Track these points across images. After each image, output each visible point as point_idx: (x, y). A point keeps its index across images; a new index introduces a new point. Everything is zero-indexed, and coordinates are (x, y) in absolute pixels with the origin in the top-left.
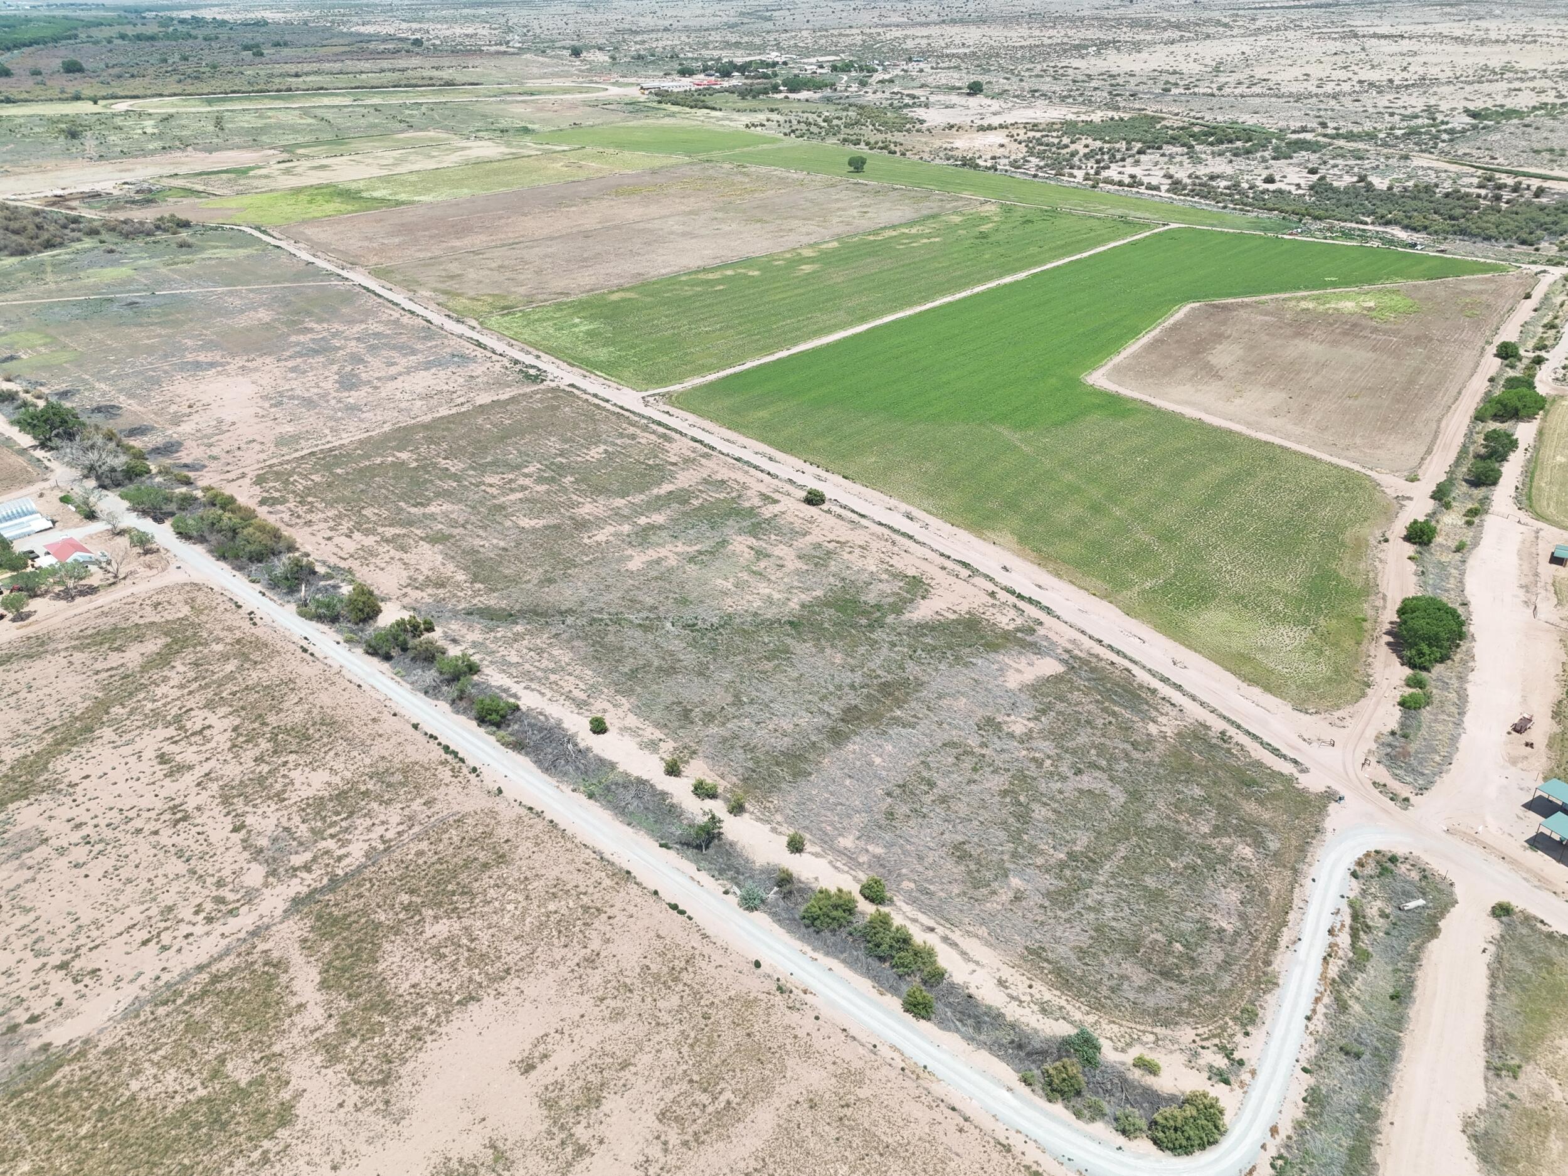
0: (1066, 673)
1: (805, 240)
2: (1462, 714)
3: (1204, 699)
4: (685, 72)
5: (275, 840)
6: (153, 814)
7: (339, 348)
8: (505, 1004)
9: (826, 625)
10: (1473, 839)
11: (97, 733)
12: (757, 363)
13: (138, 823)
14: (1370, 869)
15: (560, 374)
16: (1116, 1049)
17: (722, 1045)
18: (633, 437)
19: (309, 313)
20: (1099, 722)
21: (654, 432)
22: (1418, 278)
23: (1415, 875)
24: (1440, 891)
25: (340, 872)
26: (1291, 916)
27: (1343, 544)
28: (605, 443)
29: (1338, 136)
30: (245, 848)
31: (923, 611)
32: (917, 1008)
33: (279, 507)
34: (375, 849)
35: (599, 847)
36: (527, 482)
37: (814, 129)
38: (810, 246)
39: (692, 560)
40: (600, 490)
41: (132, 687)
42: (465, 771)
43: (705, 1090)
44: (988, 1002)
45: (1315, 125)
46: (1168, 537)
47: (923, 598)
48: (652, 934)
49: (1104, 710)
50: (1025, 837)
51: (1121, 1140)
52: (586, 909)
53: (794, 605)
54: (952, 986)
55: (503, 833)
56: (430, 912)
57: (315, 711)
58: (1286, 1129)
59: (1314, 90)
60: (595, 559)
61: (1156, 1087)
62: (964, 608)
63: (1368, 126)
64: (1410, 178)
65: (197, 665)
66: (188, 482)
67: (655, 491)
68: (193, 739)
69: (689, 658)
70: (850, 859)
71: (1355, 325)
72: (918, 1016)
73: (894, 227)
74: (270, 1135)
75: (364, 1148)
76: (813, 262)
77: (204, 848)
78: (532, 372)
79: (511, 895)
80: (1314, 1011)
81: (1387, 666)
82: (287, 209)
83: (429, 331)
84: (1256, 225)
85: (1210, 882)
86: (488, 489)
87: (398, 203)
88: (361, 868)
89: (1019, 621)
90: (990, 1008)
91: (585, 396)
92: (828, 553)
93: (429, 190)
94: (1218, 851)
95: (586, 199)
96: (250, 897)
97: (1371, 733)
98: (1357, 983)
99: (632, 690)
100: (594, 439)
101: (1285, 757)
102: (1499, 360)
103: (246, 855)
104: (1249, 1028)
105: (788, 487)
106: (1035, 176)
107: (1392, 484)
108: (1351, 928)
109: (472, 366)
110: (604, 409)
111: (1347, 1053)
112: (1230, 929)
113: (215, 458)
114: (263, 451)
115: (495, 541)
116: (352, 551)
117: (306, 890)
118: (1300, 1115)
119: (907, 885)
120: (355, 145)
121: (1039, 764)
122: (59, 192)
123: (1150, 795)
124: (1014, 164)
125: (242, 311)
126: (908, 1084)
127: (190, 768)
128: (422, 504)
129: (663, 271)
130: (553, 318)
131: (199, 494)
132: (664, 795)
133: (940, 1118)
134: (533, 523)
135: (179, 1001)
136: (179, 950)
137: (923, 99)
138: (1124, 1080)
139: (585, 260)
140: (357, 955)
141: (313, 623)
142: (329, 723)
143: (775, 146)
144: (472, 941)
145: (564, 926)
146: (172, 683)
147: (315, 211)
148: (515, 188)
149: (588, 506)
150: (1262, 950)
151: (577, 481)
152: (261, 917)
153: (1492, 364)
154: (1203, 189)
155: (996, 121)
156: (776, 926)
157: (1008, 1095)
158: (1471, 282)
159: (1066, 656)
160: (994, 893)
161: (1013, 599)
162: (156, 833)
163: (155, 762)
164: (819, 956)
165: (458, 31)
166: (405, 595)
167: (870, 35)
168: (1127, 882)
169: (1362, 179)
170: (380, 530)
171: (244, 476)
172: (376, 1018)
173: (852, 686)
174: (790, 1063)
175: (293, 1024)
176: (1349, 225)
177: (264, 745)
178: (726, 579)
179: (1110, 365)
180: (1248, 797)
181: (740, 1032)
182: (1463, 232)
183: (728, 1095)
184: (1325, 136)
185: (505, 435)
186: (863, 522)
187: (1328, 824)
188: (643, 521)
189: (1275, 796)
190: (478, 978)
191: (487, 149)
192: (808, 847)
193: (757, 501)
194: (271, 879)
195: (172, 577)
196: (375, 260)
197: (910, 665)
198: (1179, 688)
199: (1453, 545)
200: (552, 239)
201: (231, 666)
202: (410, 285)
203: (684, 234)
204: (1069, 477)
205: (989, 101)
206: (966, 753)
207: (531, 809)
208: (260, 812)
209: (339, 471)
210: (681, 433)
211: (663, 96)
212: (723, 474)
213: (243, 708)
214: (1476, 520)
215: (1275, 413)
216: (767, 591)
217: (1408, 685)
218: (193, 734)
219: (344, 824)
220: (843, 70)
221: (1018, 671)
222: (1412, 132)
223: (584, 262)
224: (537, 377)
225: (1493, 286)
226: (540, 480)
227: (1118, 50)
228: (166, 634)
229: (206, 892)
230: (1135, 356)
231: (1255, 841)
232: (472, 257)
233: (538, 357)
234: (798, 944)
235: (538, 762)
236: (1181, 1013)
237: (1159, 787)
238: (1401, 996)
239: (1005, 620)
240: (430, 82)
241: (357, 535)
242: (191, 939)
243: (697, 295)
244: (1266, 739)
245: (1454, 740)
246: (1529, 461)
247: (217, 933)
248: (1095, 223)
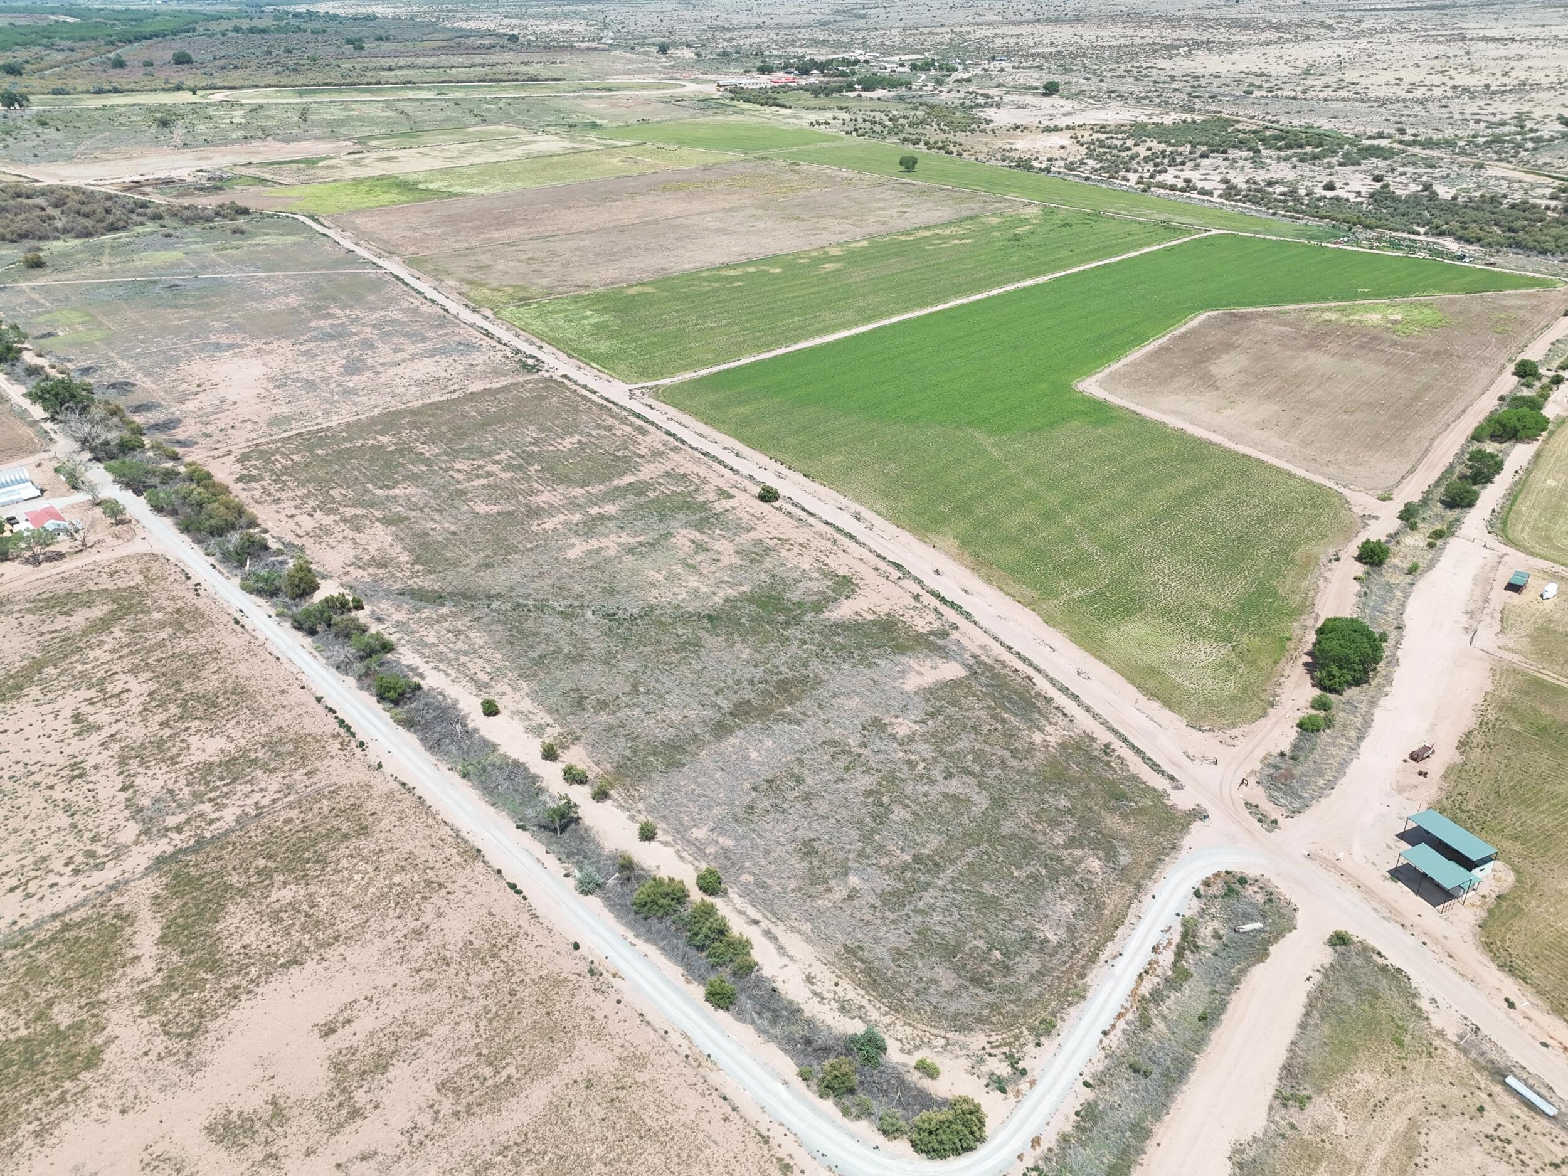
0: (967, 678)
1: (836, 238)
2: (1361, 738)
3: (1098, 711)
4: (764, 70)
5: (157, 801)
6: (53, 770)
7: (355, 334)
8: (325, 969)
9: (743, 620)
10: (1334, 866)
11: (25, 692)
12: (753, 359)
13: (37, 778)
14: (1217, 889)
15: (556, 364)
16: (902, 1051)
17: (520, 1021)
18: (610, 428)
19: (335, 300)
20: (985, 728)
21: (631, 425)
22: (1456, 292)
23: (1260, 898)
24: (1282, 916)
25: (208, 835)
26: (1119, 932)
27: (1292, 562)
28: (580, 434)
29: (1413, 143)
30: (127, 807)
31: (844, 610)
32: (720, 999)
33: (254, 485)
34: (247, 814)
35: (457, 824)
36: (495, 469)
37: (878, 128)
38: (840, 244)
39: (631, 550)
40: (564, 479)
41: (69, 649)
42: (353, 744)
43: (491, 1064)
44: (790, 997)
45: (1393, 131)
46: (1112, 547)
47: (848, 597)
48: (484, 911)
49: (994, 717)
50: (877, 837)
51: (880, 1139)
52: (429, 883)
53: (718, 599)
54: (760, 980)
55: (371, 806)
56: (281, 878)
57: (230, 680)
58: (1050, 1140)
59: (1403, 94)
60: (537, 546)
61: (932, 1090)
62: (883, 610)
63: (1449, 133)
64: (1479, 187)
65: (133, 631)
66: (175, 457)
67: (616, 482)
68: (109, 701)
69: (599, 647)
70: (699, 849)
71: (1374, 338)
72: (718, 1006)
73: (928, 228)
74: (73, 1077)
75: (155, 1095)
76: (837, 261)
77: (91, 804)
78: (531, 362)
79: (362, 866)
80: (1113, 1026)
81: (1298, 686)
82: (346, 199)
83: (445, 319)
84: (1301, 233)
85: (1048, 893)
86: (456, 475)
87: (451, 195)
88: (227, 833)
89: (936, 625)
90: (791, 1002)
91: (574, 387)
92: (768, 549)
93: (484, 183)
94: (1067, 862)
95: (632, 195)
96: (120, 851)
97: (1260, 753)
98: (1168, 1002)
99: (535, 675)
100: (571, 429)
101: (1163, 773)
102: (1517, 379)
103: (127, 813)
104: (1042, 1039)
105: (747, 483)
106: (1087, 179)
107: (1361, 501)
108: (1178, 946)
109: (475, 355)
110: (590, 400)
111: (1136, 1071)
112: (1054, 939)
113: (207, 435)
114: (254, 431)
115: (447, 525)
116: (309, 529)
117: (171, 849)
118: (1068, 1128)
119: (747, 878)
120: (427, 138)
121: (912, 765)
122: (136, 178)
123: (1014, 802)
124: (1070, 167)
125: (274, 296)
126: (689, 1071)
127: (100, 728)
128: (388, 487)
129: (687, 267)
130: (566, 310)
131: (182, 469)
132: (535, 778)
133: (708, 1105)
134: (488, 509)
135: (28, 946)
136: (41, 899)
137: (997, 99)
138: (901, 1082)
139: (614, 254)
140: (200, 915)
141: (253, 597)
142: (240, 693)
143: (832, 145)
144: (312, 907)
145: (403, 898)
146: (106, 647)
147: (370, 201)
148: (566, 182)
149: (547, 494)
150: (1081, 963)
151: (542, 471)
152: (124, 872)
153: (1508, 382)
154: (1258, 196)
155: (1062, 122)
156: (606, 910)
157: (782, 1088)
158: (1511, 297)
159: (971, 661)
160: (829, 890)
161: (935, 602)
162: (51, 787)
163: (69, 721)
164: (640, 943)
165: (555, 27)
166: (346, 574)
167: (960, 34)
168: (965, 887)
169: (1427, 187)
170: (342, 510)
171: (230, 453)
172: (202, 974)
173: (751, 682)
174: (579, 1043)
175: (124, 974)
176: (1400, 235)
177: (174, 710)
178: (659, 571)
179: (1107, 371)
180: (1112, 811)
181: (541, 1010)
182: (1519, 245)
183: (511, 1070)
184: (1401, 142)
185: (487, 422)
186: (811, 520)
187: (1186, 842)
188: (595, 511)
189: (1142, 811)
190: (307, 943)
191: (551, 143)
192: (660, 836)
193: (712, 496)
194: (143, 838)
195: (137, 547)
196: (412, 249)
197: (814, 663)
198: (1075, 698)
199: (1407, 565)
200: (588, 232)
201: (163, 635)
202: (438, 275)
203: (718, 231)
204: (1029, 483)
205: (1063, 102)
206: (843, 752)
207: (404, 784)
208: (150, 773)
209: (320, 452)
210: (657, 426)
211: (737, 93)
212: (688, 467)
213: (163, 674)
214: (1439, 543)
215: (1262, 426)
216: (696, 584)
217: (1313, 707)
218: (111, 697)
219: (225, 789)
220: (922, 69)
221: (920, 674)
222: (1497, 140)
223: (612, 256)
224: (533, 367)
225: (1535, 302)
226: (508, 467)
227: (1210, 50)
228: (114, 601)
229: (81, 846)
230: (1134, 364)
231: (1107, 854)
232: (506, 248)
233: (540, 347)
234: (622, 929)
235: (424, 740)
236: (979, 1020)
237: (1026, 795)
238: (1208, 1019)
239: (921, 624)
240: (515, 78)
241: (319, 515)
242: (55, 889)
243: (714, 290)
244: (1149, 754)
245: (1344, 764)
246: (1516, 484)
247: (79, 885)
248: (1135, 226)
